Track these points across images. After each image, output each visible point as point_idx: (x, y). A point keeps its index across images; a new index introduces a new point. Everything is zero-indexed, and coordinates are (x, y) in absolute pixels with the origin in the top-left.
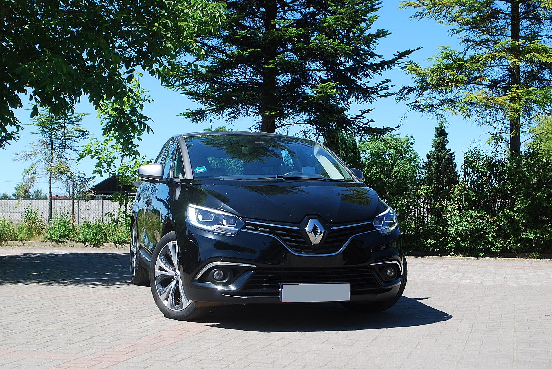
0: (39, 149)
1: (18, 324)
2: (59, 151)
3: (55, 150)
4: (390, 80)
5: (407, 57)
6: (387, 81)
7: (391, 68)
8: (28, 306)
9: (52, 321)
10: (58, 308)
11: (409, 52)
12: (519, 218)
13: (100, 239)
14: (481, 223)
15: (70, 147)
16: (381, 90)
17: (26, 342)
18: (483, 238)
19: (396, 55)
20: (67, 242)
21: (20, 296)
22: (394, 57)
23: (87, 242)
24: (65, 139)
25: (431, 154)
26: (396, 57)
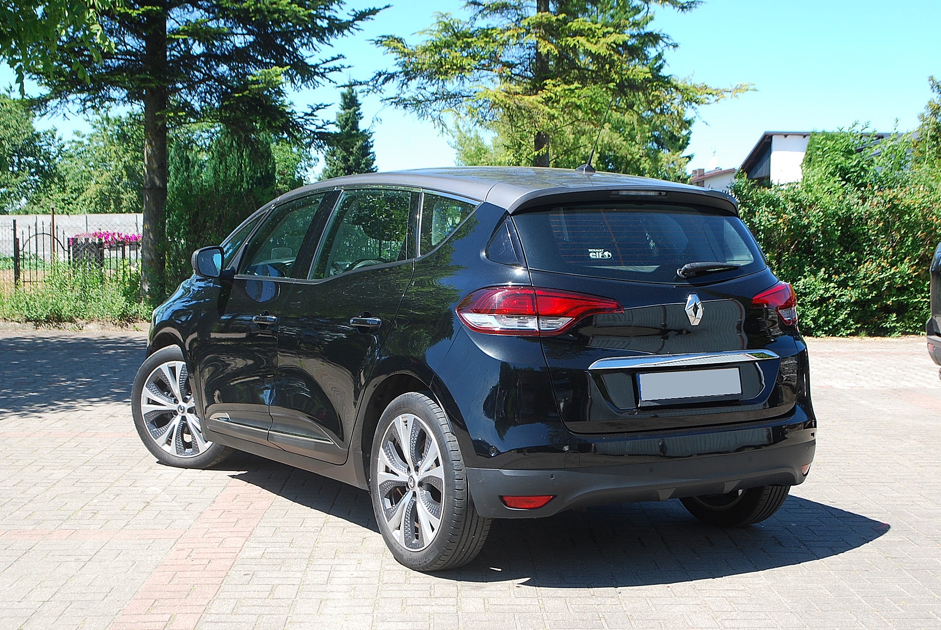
4: (344, 57)
5: (372, 19)
6: (340, 56)
7: (343, 35)
11: (373, 12)
16: (331, 71)
26: (354, 18)
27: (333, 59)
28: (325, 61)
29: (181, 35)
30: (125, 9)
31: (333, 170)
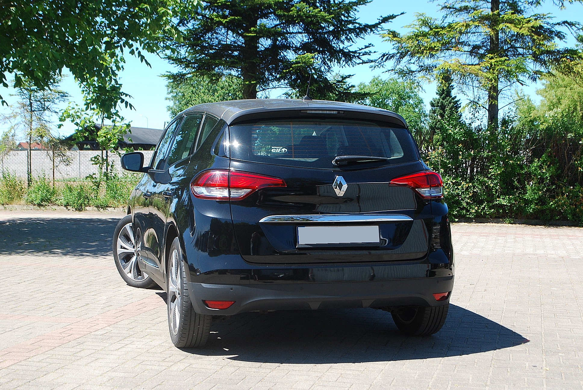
0: (19, 111)
1: (23, 293)
2: (38, 112)
3: (35, 112)
4: (372, 45)
5: (391, 22)
6: (370, 45)
7: (374, 33)
8: (27, 277)
9: (51, 291)
10: (54, 278)
11: (393, 17)
12: (492, 185)
13: (82, 203)
14: (456, 189)
15: (49, 109)
16: (363, 55)
17: (34, 309)
18: (458, 203)
19: (379, 20)
20: (49, 206)
21: (17, 267)
22: (377, 22)
23: (69, 205)
24: (44, 101)
25: (435, 101)
26: (379, 22)
27: (366, 47)
28: (361, 49)
29: (252, 33)
30: (219, 19)
31: (434, 122)
